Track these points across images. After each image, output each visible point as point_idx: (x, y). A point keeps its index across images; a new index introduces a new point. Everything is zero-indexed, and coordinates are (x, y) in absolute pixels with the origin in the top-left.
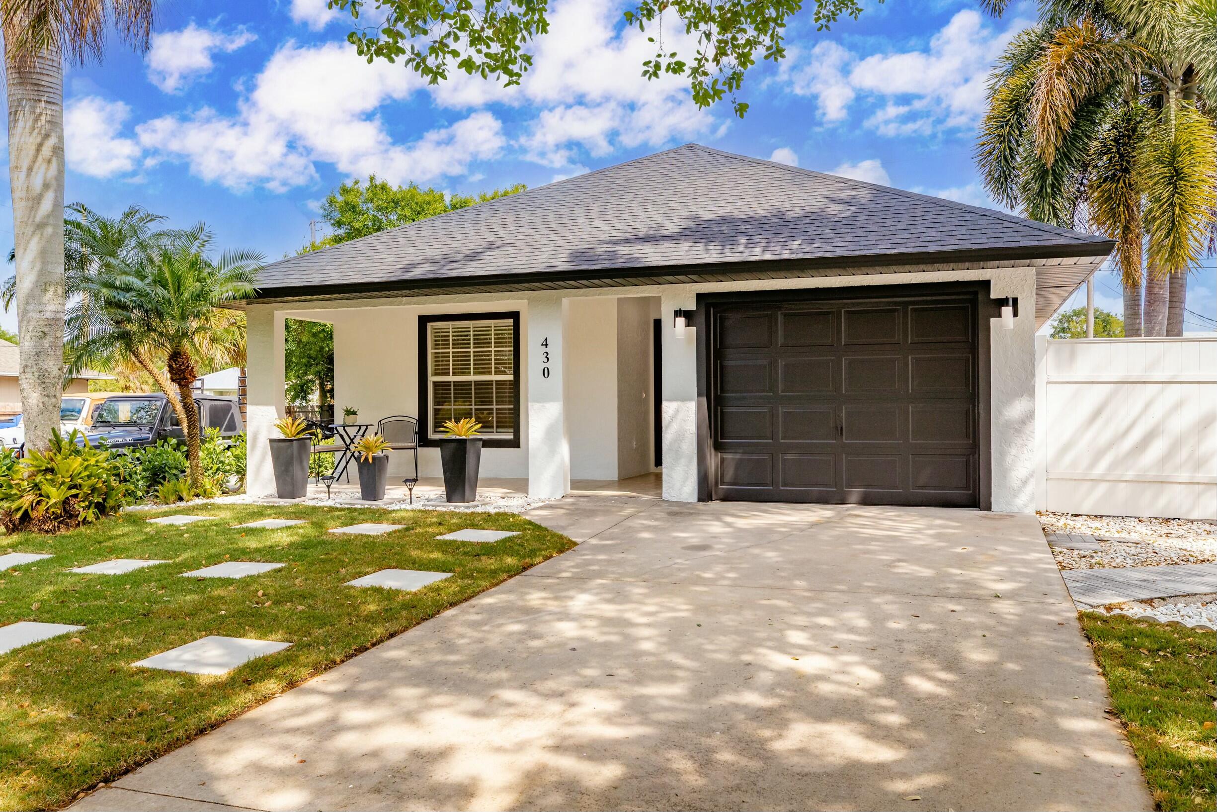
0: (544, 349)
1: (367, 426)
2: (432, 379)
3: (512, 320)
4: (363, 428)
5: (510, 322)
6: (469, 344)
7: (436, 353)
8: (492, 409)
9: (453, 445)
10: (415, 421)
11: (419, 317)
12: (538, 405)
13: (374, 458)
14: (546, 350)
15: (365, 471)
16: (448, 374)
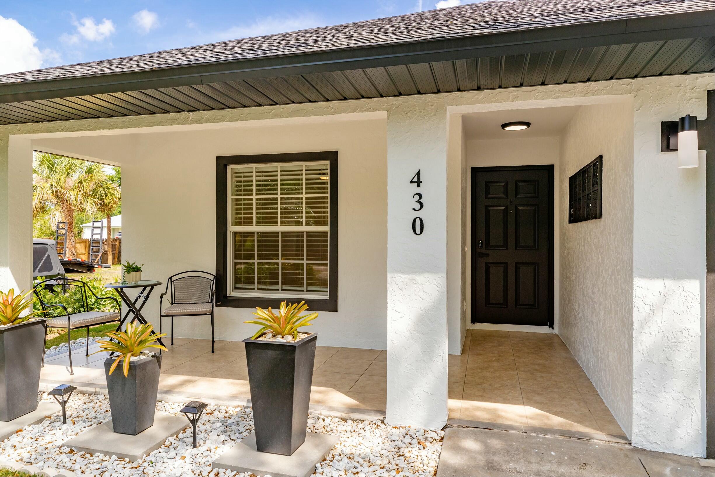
0: (414, 188)
1: (152, 286)
2: (232, 229)
3: (328, 163)
4: (148, 288)
5: (326, 164)
6: (276, 190)
7: (237, 200)
8: (302, 264)
9: (271, 353)
10: (212, 278)
11: (217, 157)
12: (404, 277)
13: (132, 366)
14: (418, 190)
15: (118, 388)
16: (251, 224)
